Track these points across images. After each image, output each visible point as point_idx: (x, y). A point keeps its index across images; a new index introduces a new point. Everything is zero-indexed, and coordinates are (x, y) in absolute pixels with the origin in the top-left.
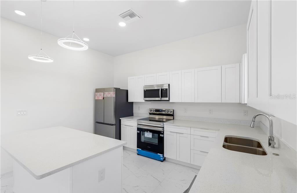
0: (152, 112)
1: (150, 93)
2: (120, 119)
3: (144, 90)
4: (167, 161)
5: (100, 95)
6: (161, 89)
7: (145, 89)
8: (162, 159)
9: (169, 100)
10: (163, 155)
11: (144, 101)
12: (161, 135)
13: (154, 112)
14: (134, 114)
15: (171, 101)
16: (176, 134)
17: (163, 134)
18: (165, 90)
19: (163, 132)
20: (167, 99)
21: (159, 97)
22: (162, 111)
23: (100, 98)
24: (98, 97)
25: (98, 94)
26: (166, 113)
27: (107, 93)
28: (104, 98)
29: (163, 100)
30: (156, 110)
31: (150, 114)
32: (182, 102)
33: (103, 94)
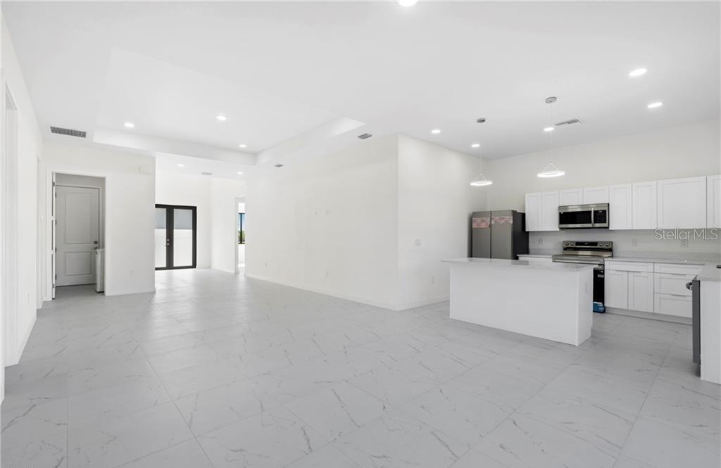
0: (570, 246)
1: (567, 218)
2: (517, 255)
3: (560, 213)
4: (607, 313)
5: (483, 221)
6: (595, 212)
7: (562, 211)
8: (602, 309)
9: (608, 228)
10: (603, 304)
11: (558, 229)
12: (599, 276)
13: (575, 246)
14: (531, 251)
15: (610, 229)
16: (627, 273)
17: (603, 274)
18: (600, 212)
19: (604, 271)
20: (606, 225)
21: (590, 222)
22: (595, 244)
23: (483, 225)
24: (478, 224)
25: (479, 220)
26: (598, 246)
27: (497, 218)
28: (490, 226)
29: (597, 225)
30: (578, 243)
31: (565, 249)
32: (634, 228)
33: (489, 219)
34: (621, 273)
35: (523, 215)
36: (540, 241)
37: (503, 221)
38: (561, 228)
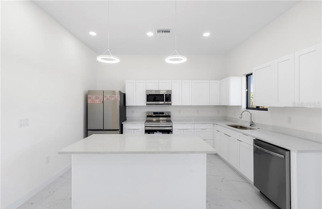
0: (150, 115)
1: (153, 98)
2: (122, 123)
3: (147, 94)
5: (97, 98)
6: (165, 94)
7: (149, 93)
9: (171, 104)
11: (145, 105)
13: (153, 115)
14: (127, 119)
16: (183, 130)
17: (172, 132)
18: (168, 95)
19: (172, 130)
20: (169, 103)
21: (164, 101)
22: (163, 113)
23: (97, 101)
24: (93, 100)
25: (94, 97)
26: (165, 115)
27: (109, 96)
28: (103, 102)
29: (166, 103)
30: (154, 113)
31: (148, 116)
32: (183, 105)
33: (102, 97)
34: (180, 130)
35: (124, 95)
36: (133, 112)
37: (112, 99)
38: (147, 104)
